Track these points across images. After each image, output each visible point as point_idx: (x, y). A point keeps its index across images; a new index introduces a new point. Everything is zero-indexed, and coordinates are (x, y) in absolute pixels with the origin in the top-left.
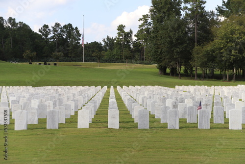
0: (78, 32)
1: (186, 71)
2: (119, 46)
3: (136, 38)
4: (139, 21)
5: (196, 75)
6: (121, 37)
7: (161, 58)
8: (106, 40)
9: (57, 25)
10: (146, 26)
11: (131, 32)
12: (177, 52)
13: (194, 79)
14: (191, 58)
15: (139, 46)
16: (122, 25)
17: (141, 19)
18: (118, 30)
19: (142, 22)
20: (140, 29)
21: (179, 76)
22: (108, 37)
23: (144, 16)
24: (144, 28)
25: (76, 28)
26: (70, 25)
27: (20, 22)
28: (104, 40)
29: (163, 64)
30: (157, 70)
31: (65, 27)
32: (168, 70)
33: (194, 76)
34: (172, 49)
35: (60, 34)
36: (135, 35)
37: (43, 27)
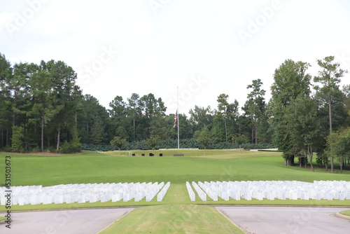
0: (162, 105)
1: (319, 161)
2: (219, 123)
3: (244, 112)
4: (248, 88)
5: (332, 167)
6: (223, 111)
7: (287, 145)
8: (194, 112)
9: (135, 96)
10: (257, 96)
11: (237, 103)
12: (308, 139)
13: (330, 172)
14: (325, 147)
15: (249, 123)
16: (224, 95)
17: (251, 86)
18: (219, 101)
19: (251, 90)
20: (248, 100)
21: (312, 167)
22: (196, 107)
23: (254, 81)
24: (254, 98)
25: (160, 100)
26: (151, 96)
27: (87, 95)
28: (191, 112)
29: (290, 153)
30: (283, 160)
31: (145, 98)
32: (296, 160)
33: (329, 167)
34: (302, 136)
35: (138, 108)
36: (242, 108)
37: (116, 99)
